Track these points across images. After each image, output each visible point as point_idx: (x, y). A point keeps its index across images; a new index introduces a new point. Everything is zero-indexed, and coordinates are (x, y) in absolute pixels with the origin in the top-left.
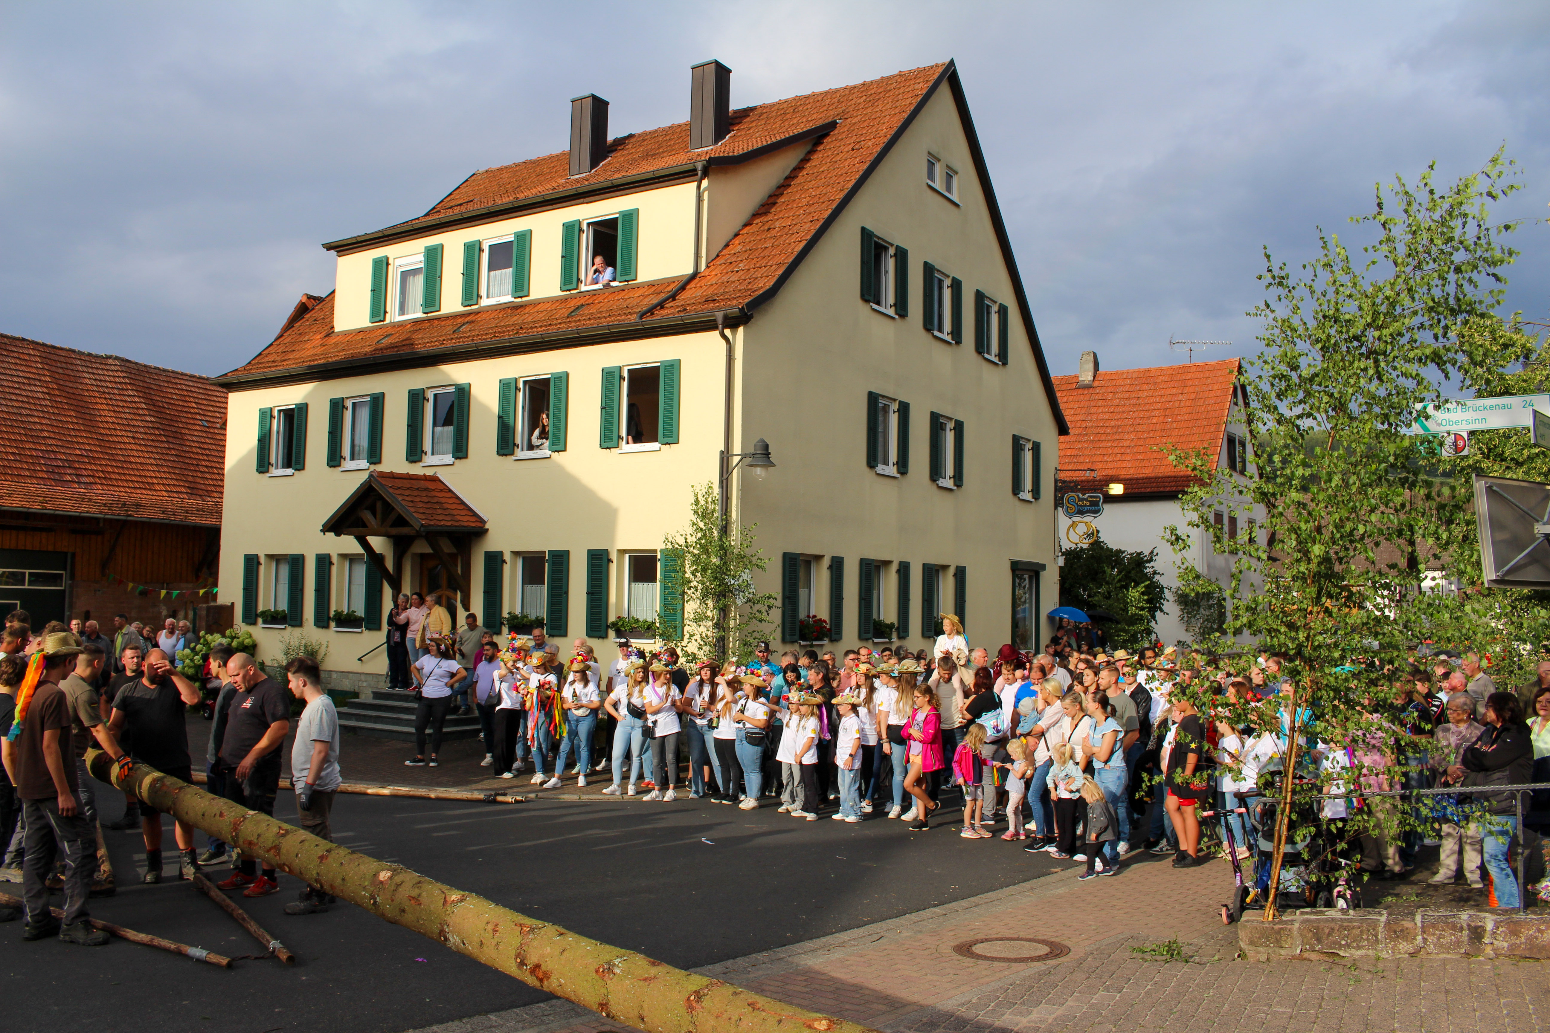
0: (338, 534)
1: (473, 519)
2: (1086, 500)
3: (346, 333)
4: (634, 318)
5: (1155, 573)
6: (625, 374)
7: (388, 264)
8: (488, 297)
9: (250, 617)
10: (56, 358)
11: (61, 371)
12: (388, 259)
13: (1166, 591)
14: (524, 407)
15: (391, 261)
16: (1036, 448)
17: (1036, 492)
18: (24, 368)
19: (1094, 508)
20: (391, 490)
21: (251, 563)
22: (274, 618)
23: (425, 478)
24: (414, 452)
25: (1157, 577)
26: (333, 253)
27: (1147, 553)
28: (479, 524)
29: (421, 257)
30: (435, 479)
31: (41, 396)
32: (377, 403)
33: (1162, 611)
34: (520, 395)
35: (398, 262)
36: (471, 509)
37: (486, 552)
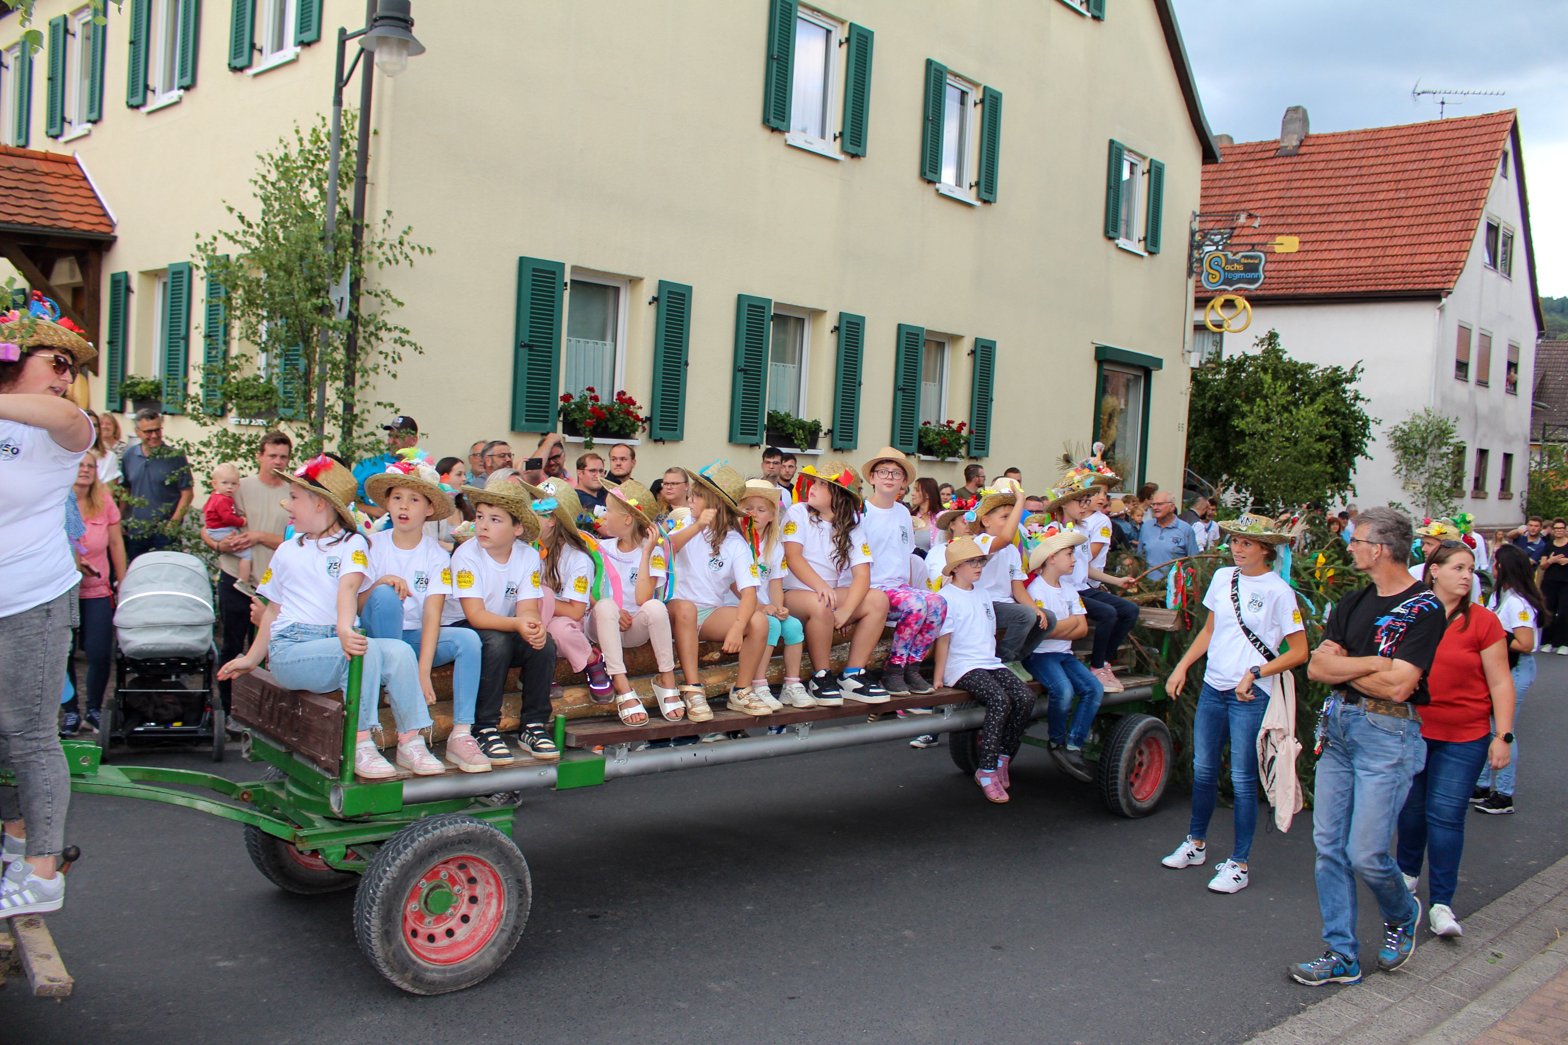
1: (96, 218)
2: (1238, 262)
5: (1356, 398)
13: (1372, 424)
16: (1156, 173)
17: (1152, 240)
19: (1250, 275)
24: (54, 121)
25: (1359, 404)
27: (1347, 368)
28: (104, 228)
30: (70, 162)
33: (1364, 454)
36: (102, 207)
37: (113, 276)
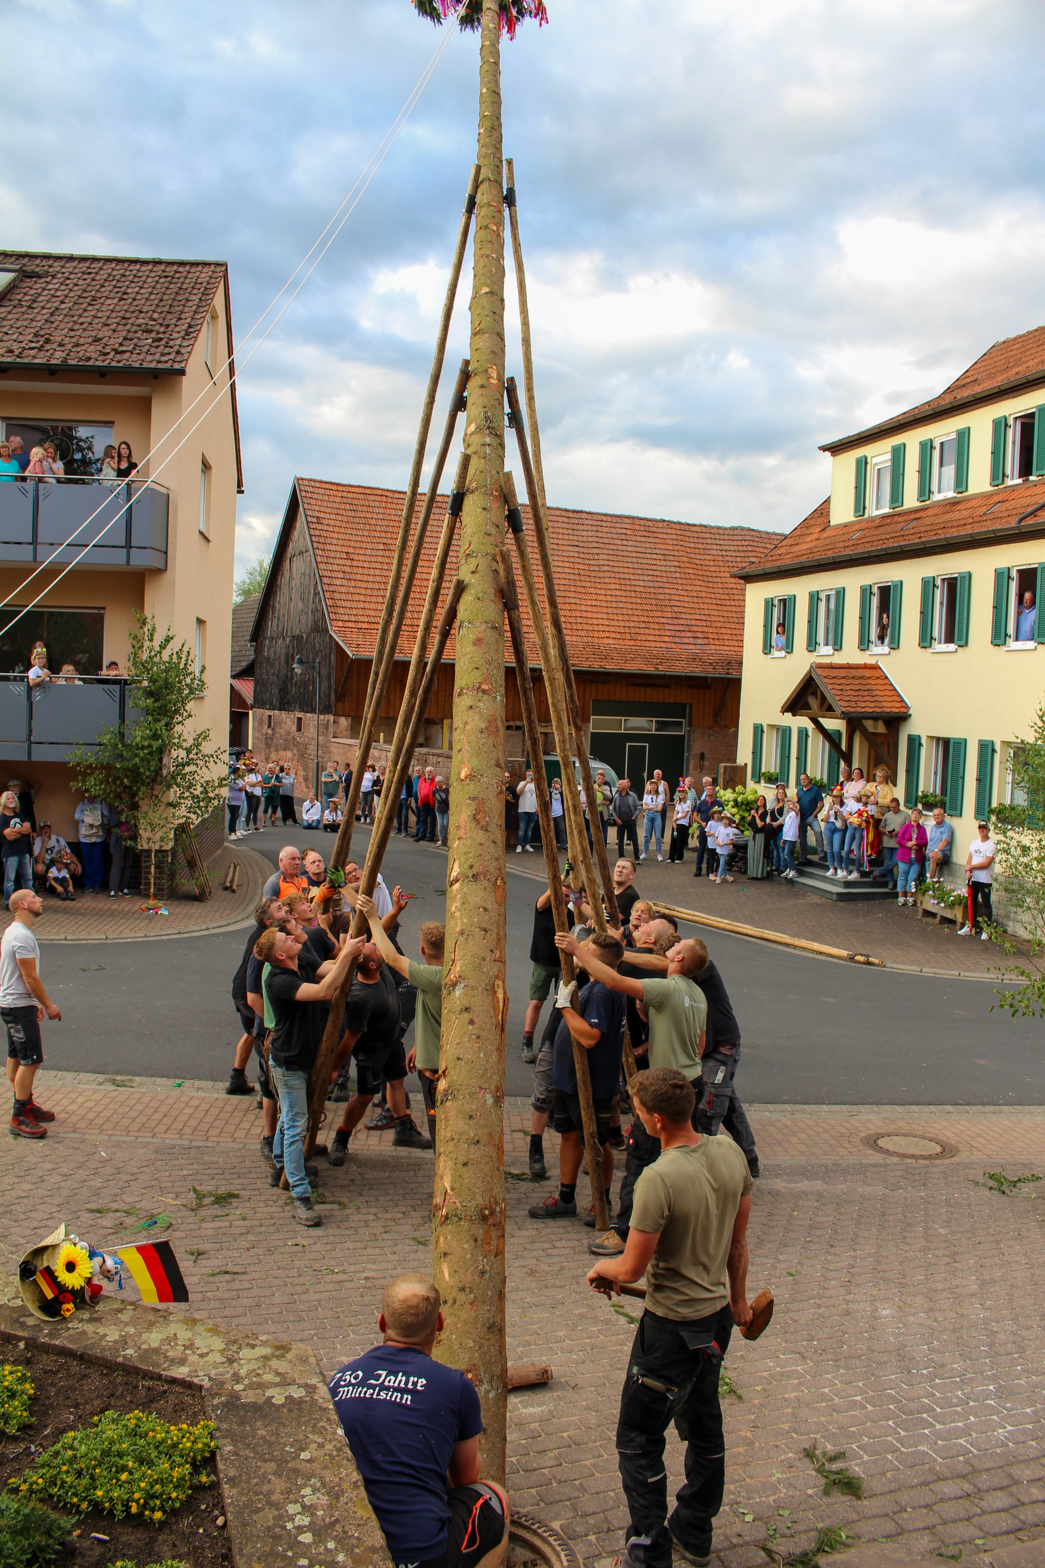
0: (794, 715)
1: (899, 705)
3: (837, 527)
4: (1013, 523)
6: (1014, 574)
7: (866, 463)
8: (939, 492)
9: (758, 776)
10: (690, 534)
11: (692, 545)
12: (866, 458)
14: (941, 603)
15: (869, 460)
18: (661, 546)
20: (825, 680)
21: (758, 730)
22: (771, 779)
23: (866, 667)
24: (864, 643)
26: (828, 454)
28: (903, 710)
29: (889, 456)
30: (876, 667)
31: (673, 569)
32: (841, 594)
34: (938, 592)
35: (875, 461)
36: (900, 696)
37: (909, 736)
